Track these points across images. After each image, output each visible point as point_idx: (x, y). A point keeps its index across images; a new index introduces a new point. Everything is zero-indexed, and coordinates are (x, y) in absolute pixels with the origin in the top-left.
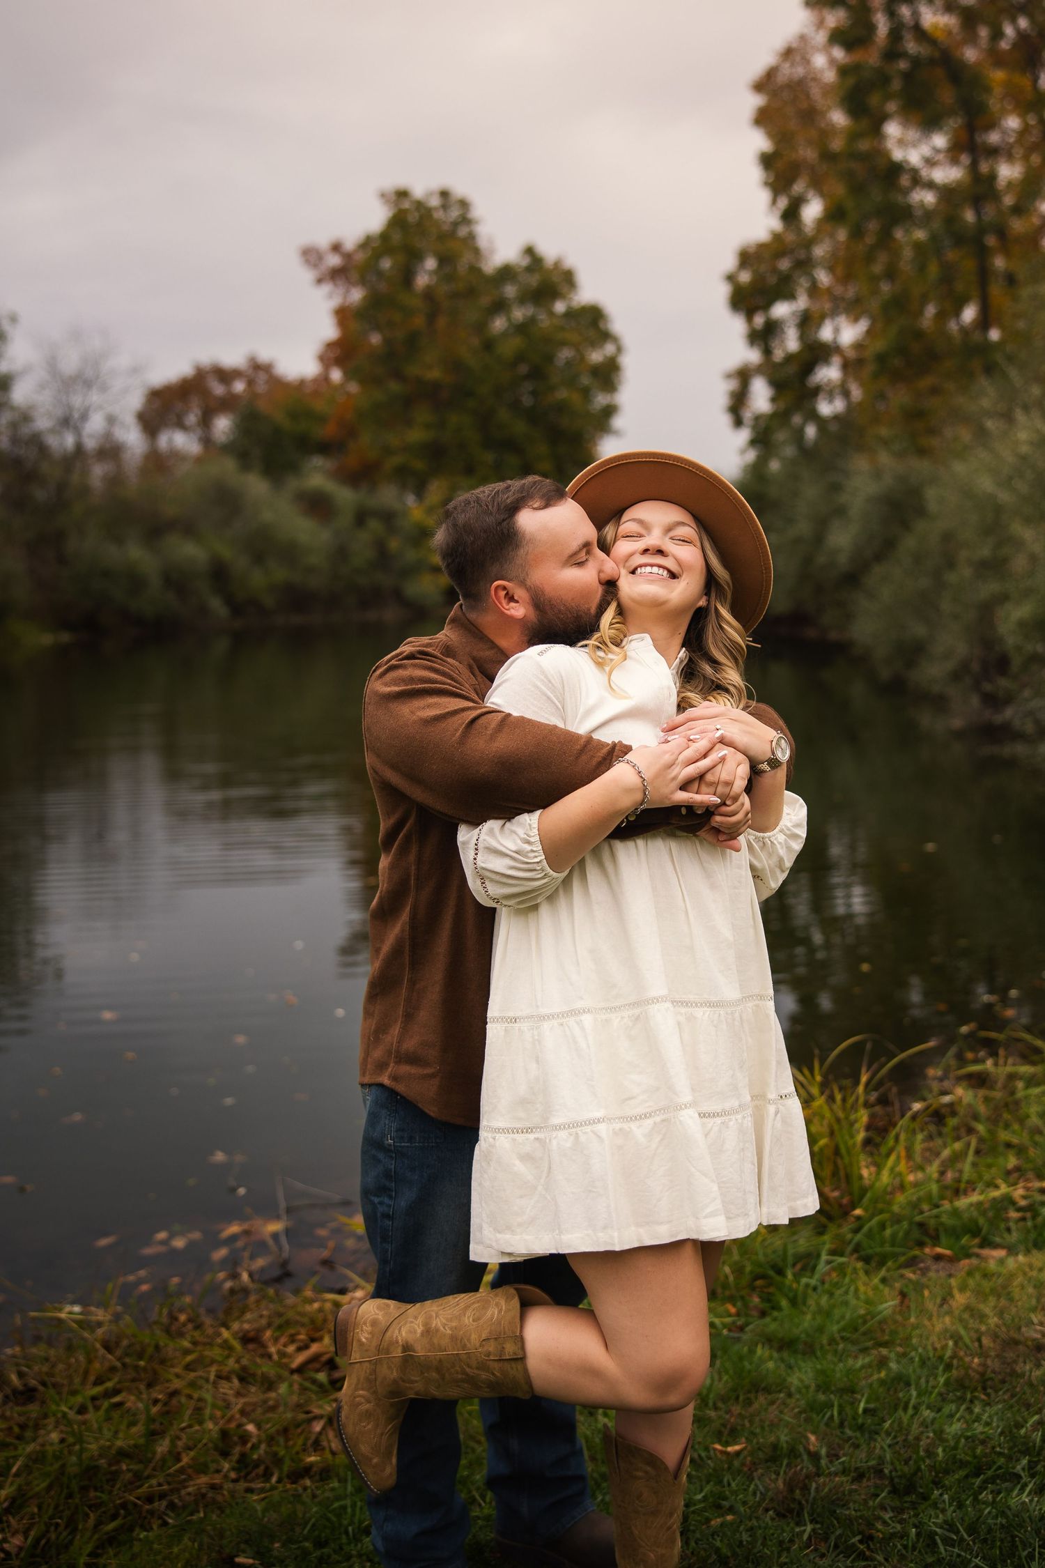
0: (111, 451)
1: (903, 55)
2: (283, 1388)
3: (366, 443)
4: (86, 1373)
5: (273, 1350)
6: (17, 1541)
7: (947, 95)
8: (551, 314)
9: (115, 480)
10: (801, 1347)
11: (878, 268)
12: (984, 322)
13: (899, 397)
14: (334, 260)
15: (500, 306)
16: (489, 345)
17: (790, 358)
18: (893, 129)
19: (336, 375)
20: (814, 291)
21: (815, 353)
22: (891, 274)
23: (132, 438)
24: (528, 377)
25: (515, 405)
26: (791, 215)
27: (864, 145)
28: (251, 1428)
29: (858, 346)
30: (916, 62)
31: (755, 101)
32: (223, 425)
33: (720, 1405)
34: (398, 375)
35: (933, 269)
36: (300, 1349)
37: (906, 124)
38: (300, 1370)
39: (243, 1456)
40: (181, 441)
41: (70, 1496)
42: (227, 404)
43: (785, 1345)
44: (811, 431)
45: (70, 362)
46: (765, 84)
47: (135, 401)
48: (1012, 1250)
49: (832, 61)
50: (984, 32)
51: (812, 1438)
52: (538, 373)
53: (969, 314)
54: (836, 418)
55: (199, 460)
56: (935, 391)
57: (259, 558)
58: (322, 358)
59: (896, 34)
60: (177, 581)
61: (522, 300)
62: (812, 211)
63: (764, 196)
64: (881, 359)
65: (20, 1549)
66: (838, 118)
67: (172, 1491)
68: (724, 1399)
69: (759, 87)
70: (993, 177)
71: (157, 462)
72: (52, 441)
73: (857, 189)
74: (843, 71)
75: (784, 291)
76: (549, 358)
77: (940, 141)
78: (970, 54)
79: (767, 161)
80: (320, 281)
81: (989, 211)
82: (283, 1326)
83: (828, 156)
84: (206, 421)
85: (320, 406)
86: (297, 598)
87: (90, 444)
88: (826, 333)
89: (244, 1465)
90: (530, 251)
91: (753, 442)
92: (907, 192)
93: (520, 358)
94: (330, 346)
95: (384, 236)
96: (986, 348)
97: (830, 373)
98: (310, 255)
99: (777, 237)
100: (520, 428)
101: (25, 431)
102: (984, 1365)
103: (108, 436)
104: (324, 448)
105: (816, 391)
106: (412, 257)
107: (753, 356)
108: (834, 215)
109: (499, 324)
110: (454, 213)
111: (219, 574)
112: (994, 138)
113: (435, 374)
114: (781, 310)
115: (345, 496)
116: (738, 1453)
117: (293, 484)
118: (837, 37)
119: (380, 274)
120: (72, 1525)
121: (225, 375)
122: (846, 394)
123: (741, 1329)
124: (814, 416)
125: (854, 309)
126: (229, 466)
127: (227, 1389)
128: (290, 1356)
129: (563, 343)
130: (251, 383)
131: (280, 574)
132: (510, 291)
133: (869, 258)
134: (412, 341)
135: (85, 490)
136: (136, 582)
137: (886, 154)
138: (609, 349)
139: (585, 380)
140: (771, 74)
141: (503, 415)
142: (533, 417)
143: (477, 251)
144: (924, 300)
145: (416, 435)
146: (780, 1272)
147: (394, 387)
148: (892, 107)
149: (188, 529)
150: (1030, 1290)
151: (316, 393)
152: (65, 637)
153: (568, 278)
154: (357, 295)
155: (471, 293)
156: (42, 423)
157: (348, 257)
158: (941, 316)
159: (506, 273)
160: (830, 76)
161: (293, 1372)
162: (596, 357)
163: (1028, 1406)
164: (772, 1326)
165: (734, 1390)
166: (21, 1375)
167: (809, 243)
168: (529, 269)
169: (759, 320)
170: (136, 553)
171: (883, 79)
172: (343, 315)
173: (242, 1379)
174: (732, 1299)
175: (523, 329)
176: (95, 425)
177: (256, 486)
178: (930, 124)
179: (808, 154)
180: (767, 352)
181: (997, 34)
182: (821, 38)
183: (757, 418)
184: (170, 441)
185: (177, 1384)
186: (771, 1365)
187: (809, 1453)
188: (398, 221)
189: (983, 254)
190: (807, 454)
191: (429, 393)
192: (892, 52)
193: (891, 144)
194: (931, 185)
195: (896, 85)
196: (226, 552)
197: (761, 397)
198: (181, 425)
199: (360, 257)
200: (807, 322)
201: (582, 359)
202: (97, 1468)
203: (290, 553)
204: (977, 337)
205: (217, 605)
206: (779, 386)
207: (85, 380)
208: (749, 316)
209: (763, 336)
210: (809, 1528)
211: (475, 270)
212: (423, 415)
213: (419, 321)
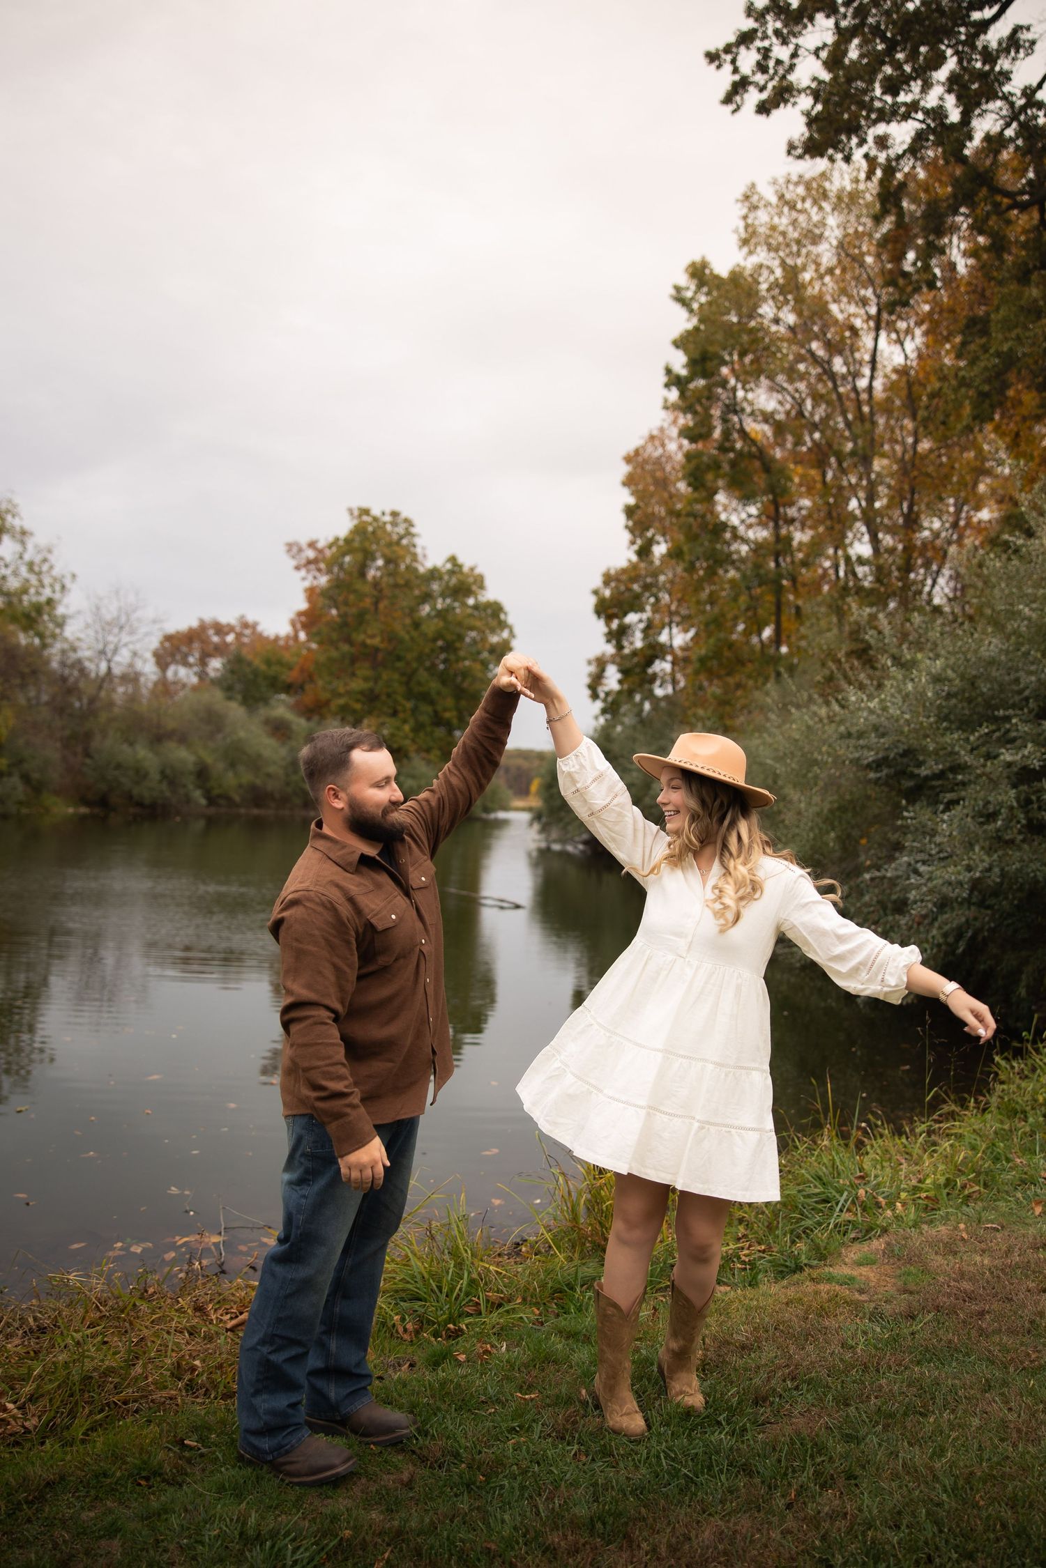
0: (132, 678)
1: (732, 449)
2: (221, 1340)
3: (320, 688)
4: (84, 1318)
5: (213, 1317)
6: (34, 1421)
7: (760, 480)
8: (464, 605)
9: (133, 698)
10: (582, 1338)
11: (704, 595)
12: (777, 640)
13: (714, 689)
14: (311, 554)
15: (427, 597)
16: (417, 625)
17: (635, 653)
18: (721, 498)
19: (302, 636)
20: (656, 608)
21: (655, 651)
22: (712, 600)
23: (149, 669)
24: (442, 649)
25: (432, 669)
26: (644, 552)
27: (698, 507)
28: (197, 1363)
29: (685, 649)
30: (740, 454)
31: (625, 469)
32: (216, 664)
33: (523, 1369)
34: (348, 640)
35: (743, 600)
36: (231, 1318)
37: (729, 496)
38: (232, 1330)
39: (190, 1380)
40: (184, 674)
41: (71, 1395)
42: (219, 650)
43: (570, 1335)
44: (647, 706)
45: (110, 612)
46: (633, 458)
47: (154, 642)
48: (734, 1286)
49: (680, 447)
50: (790, 438)
51: (584, 1392)
52: (450, 647)
53: (767, 633)
54: (666, 697)
55: (195, 689)
56: (739, 686)
57: (232, 765)
58: (293, 624)
59: (726, 434)
60: (170, 776)
61: (443, 595)
62: (660, 549)
63: (627, 536)
64: (702, 660)
65: (36, 1427)
66: (682, 486)
67: (142, 1397)
68: (526, 1366)
69: (628, 459)
70: (789, 539)
71: (164, 688)
72: (89, 666)
73: (693, 538)
74: (689, 456)
75: (635, 604)
76: (460, 638)
77: (753, 510)
78: (778, 453)
79: (630, 511)
80: (297, 568)
81: (785, 562)
82: (221, 1302)
83: (672, 513)
84: (203, 662)
85: (287, 657)
86: (258, 797)
87: (117, 671)
88: (663, 638)
89: (191, 1387)
90: (453, 559)
91: (604, 711)
92: (729, 544)
93: (439, 635)
94: (300, 614)
95: (348, 541)
96: (777, 659)
97: (662, 666)
98: (293, 548)
99: (634, 567)
100: (434, 685)
101: (73, 656)
102: (705, 1355)
103: (131, 665)
104: (288, 688)
105: (654, 678)
106: (368, 556)
107: (610, 649)
108: (675, 554)
109: (426, 609)
110: (401, 530)
111: (202, 773)
112: (792, 512)
113: (376, 641)
114: (632, 618)
115: (300, 724)
116: (532, 1400)
117: (263, 712)
118: (686, 433)
119: (341, 566)
120: (72, 1414)
121: (220, 629)
122: (674, 682)
123: (542, 1324)
124: (650, 695)
125: (685, 622)
126: (219, 694)
127: (179, 1339)
128: (225, 1322)
129: (472, 628)
130: (239, 636)
131: (247, 777)
132: (435, 587)
133: (698, 588)
134: (361, 618)
135: (111, 704)
136: (140, 774)
137: (716, 515)
138: (505, 634)
139: (485, 655)
140: (637, 452)
141: (423, 675)
142: (444, 678)
143: (414, 557)
144: (735, 619)
145: (357, 685)
146: (572, 1288)
147: (345, 648)
148: (720, 483)
149: (183, 739)
150: (743, 1312)
151: (287, 647)
152: (84, 810)
153: (480, 582)
154: (323, 580)
155: (408, 585)
156: (84, 653)
157: (321, 551)
158: (747, 633)
159: (434, 574)
160: (679, 457)
161: (227, 1330)
162: (494, 639)
163: (732, 1383)
164: (562, 1322)
165: (533, 1360)
166: (35, 1319)
167: (655, 575)
168: (451, 573)
169: (615, 624)
170: (143, 753)
171: (716, 466)
172: (311, 593)
173: (191, 1334)
174: (537, 1304)
175: (442, 614)
176: (123, 658)
177: (235, 711)
178: (747, 498)
179: (661, 511)
180: (620, 647)
181: (799, 442)
182: (674, 432)
183: (607, 694)
184: (176, 673)
185: (146, 1332)
186: (559, 1346)
187: (580, 1402)
188: (359, 531)
189: (779, 590)
190: (643, 722)
191: (370, 655)
192: (725, 446)
193: (719, 508)
194: (745, 541)
195: (726, 467)
196: (209, 760)
197: (613, 678)
198: (186, 664)
199: (328, 553)
200: (650, 629)
201: (484, 639)
202: (91, 1377)
203: (255, 763)
204: (772, 651)
205: (197, 795)
206: (625, 672)
207: (118, 625)
208: (609, 619)
209: (618, 636)
210: (576, 1447)
211: (411, 570)
212: (364, 670)
213: (368, 602)
